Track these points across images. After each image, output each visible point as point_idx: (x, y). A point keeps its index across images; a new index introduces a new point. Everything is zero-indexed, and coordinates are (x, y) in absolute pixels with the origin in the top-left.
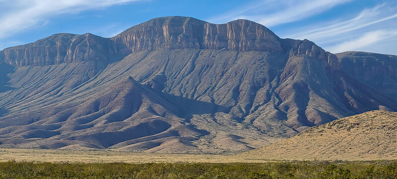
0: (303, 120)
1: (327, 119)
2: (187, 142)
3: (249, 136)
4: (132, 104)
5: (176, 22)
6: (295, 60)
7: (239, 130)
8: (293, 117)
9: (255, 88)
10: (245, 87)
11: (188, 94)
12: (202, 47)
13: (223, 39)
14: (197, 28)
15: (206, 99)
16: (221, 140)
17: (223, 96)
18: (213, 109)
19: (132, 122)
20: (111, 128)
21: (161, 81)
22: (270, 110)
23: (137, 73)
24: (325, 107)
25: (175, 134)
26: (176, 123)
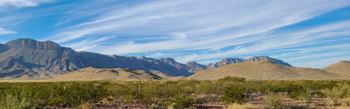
0: (68, 70)
1: (75, 69)
2: (31, 76)
3: (51, 74)
4: (11, 64)
5: (27, 40)
6: (65, 53)
7: (48, 72)
8: (65, 69)
9: (53, 60)
10: (50, 60)
11: (31, 61)
12: (36, 48)
13: (43, 46)
14: (34, 43)
15: (37, 63)
16: (42, 75)
17: (43, 62)
18: (39, 66)
19: (11, 70)
20: (4, 72)
21: (22, 58)
22: (58, 67)
23: (13, 55)
24: (75, 66)
25: (27, 73)
26: (27, 70)
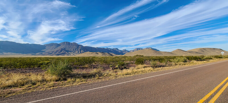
0: (81, 52)
1: (83, 52)
2: (68, 55)
3: (75, 54)
4: (61, 51)
5: (67, 42)
6: (80, 47)
7: (74, 53)
8: (80, 52)
9: (76, 49)
10: (74, 49)
11: (68, 50)
12: (70, 45)
13: (72, 44)
14: (69, 43)
15: (70, 50)
16: (72, 54)
17: (72, 50)
18: (71, 51)
19: (61, 53)
20: (59, 53)
21: (65, 48)
22: (77, 52)
23: (62, 48)
24: (83, 51)
25: (67, 54)
26: (67, 53)
